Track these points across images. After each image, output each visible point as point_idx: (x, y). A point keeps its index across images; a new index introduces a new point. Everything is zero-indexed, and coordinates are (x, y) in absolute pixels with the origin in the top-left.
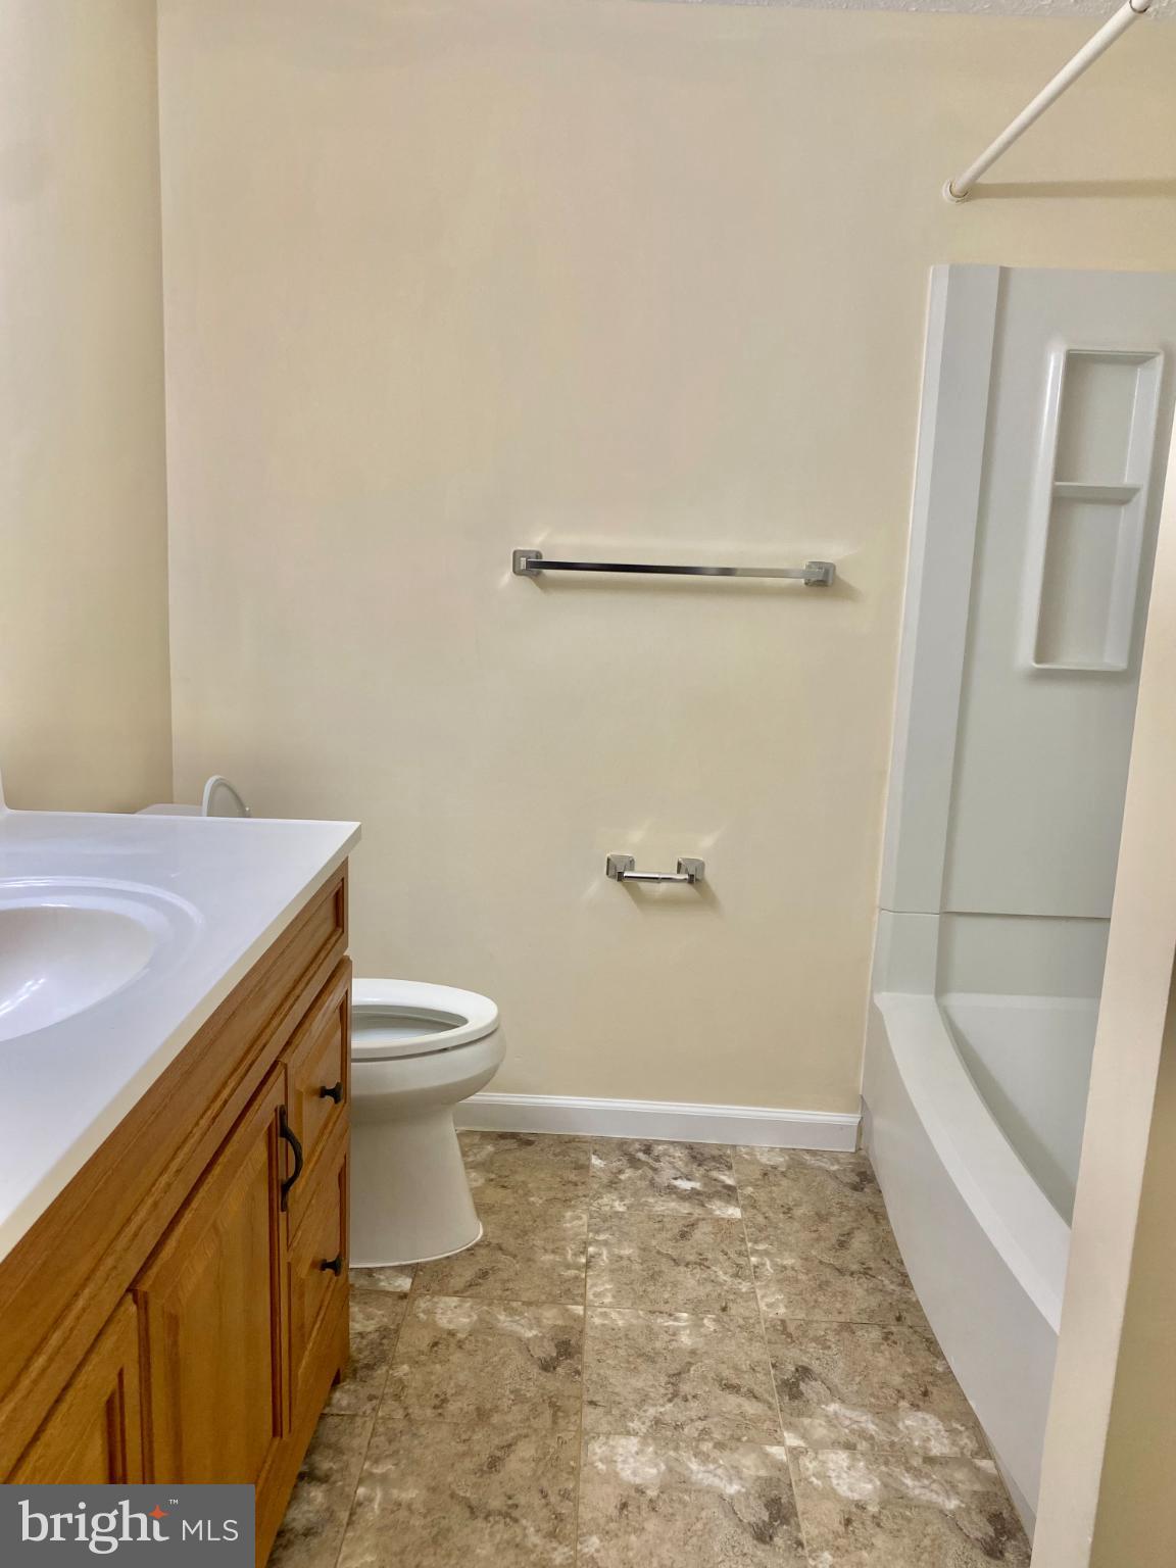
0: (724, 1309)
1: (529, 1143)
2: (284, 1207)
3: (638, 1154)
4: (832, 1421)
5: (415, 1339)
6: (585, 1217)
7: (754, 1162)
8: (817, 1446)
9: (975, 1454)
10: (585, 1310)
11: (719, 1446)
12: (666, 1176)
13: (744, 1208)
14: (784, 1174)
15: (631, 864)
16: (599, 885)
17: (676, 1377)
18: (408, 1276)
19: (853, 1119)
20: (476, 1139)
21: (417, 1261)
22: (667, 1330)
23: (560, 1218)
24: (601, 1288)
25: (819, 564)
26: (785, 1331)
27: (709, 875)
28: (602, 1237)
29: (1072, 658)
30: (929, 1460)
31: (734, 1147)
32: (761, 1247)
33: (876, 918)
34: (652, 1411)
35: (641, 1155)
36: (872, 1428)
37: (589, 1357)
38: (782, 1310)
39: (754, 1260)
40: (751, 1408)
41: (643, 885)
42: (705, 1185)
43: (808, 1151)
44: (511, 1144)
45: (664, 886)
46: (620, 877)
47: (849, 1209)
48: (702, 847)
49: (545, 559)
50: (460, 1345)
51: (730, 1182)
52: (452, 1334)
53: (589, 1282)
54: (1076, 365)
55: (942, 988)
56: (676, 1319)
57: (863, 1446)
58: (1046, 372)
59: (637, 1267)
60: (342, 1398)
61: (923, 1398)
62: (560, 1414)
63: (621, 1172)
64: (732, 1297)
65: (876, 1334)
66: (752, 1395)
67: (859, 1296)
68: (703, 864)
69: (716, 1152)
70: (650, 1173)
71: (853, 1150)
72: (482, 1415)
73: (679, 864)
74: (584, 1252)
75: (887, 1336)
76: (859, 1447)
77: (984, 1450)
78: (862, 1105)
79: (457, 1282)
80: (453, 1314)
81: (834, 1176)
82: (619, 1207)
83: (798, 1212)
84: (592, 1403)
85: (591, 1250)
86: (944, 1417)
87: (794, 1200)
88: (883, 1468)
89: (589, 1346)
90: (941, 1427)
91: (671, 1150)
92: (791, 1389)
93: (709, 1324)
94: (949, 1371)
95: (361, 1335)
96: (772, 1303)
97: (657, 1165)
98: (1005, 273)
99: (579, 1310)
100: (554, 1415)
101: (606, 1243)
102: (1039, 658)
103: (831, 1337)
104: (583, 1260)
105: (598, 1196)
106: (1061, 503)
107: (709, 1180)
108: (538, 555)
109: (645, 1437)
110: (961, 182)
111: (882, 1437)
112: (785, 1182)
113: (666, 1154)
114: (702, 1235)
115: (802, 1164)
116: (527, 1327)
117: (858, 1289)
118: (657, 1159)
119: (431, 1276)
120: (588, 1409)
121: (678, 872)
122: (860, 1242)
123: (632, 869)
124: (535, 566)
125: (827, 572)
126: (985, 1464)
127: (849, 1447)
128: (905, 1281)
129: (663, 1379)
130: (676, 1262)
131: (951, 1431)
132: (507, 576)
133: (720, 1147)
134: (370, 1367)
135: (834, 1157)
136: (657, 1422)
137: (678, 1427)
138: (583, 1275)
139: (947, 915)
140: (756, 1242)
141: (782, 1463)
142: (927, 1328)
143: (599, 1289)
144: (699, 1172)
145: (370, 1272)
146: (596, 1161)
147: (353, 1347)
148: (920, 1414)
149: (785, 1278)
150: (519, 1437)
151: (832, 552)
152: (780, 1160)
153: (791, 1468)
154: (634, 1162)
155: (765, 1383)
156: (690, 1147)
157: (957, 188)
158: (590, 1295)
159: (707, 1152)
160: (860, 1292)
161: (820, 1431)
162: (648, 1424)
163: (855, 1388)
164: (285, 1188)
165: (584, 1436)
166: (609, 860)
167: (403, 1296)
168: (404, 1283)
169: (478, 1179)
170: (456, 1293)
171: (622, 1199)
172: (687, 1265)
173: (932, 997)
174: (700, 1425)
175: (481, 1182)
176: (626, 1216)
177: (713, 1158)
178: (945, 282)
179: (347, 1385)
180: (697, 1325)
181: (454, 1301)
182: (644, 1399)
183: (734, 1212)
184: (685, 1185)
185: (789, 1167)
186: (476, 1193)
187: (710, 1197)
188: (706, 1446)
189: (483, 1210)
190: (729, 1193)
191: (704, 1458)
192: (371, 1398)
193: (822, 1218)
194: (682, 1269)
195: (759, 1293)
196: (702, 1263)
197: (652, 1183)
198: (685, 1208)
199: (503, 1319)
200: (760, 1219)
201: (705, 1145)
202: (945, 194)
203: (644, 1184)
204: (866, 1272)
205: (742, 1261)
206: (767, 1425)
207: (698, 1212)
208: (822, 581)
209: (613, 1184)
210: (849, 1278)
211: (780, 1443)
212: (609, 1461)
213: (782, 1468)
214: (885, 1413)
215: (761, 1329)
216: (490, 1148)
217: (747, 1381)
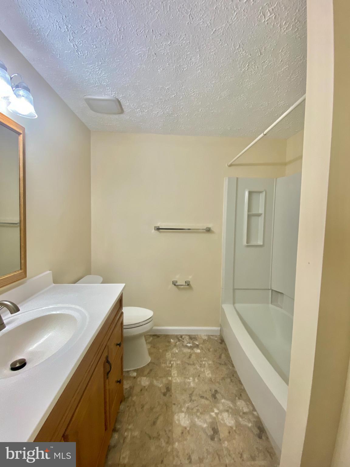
0: (199, 376)
1: (159, 337)
2: (108, 378)
3: (179, 338)
4: (223, 404)
5: (137, 390)
6: (170, 354)
7: (201, 338)
8: (221, 412)
9: (253, 411)
10: (172, 378)
11: (201, 413)
12: (185, 343)
13: (200, 350)
14: (207, 341)
15: (177, 282)
16: (171, 286)
17: (191, 395)
18: (136, 372)
19: (219, 328)
20: (149, 336)
21: (137, 368)
22: (188, 382)
23: (165, 355)
24: (174, 372)
25: (208, 228)
26: (211, 381)
27: (191, 283)
28: (174, 359)
29: (253, 243)
30: (244, 413)
31: (197, 335)
32: (205, 359)
33: (221, 290)
34: (187, 405)
35: (180, 338)
36: (231, 406)
37: (173, 391)
38: (210, 375)
39: (204, 363)
40: (207, 402)
41: (179, 286)
42: (193, 345)
43: (211, 335)
44: (155, 337)
45: (183, 286)
46: (175, 285)
47: (220, 349)
48: (190, 278)
49: (160, 228)
50: (146, 390)
51: (197, 343)
52: (145, 387)
53: (172, 371)
54: (250, 193)
55: (234, 303)
56: (190, 379)
57: (230, 411)
58: (245, 194)
59: (181, 366)
60: (122, 407)
61: (240, 397)
62: (168, 408)
63: (176, 343)
64: (200, 372)
65: (229, 380)
66: (207, 399)
67: (224, 371)
68: (189, 282)
69: (194, 337)
70: (182, 342)
71: (219, 334)
72: (151, 409)
73: (185, 282)
74: (170, 363)
75: (231, 380)
76: (229, 411)
77: (254, 410)
78: (221, 326)
79: (146, 373)
80: (144, 381)
81: (216, 341)
82: (177, 351)
83: (211, 350)
84: (174, 404)
85: (172, 362)
86: (245, 401)
87: (210, 347)
88: (235, 416)
89: (173, 388)
90: (245, 404)
91: (186, 336)
92: (214, 396)
93: (196, 380)
94: (244, 389)
95: (126, 389)
96: (208, 374)
97: (183, 340)
98: (237, 178)
99: (170, 378)
100: (167, 407)
101: (175, 360)
102: (247, 243)
103: (221, 381)
104: (170, 365)
105: (173, 348)
106: (249, 216)
107: (193, 343)
108: (159, 227)
109: (186, 412)
110: (230, 163)
111: (233, 408)
112: (208, 343)
113: (185, 337)
114: (193, 356)
115: (210, 338)
116: (159, 384)
117: (224, 368)
118: (183, 339)
119: (140, 372)
120: (173, 406)
121: (185, 283)
122: (223, 356)
123: (177, 283)
124: (158, 229)
125: (209, 229)
126: (255, 413)
127: (227, 411)
128: (233, 366)
129: (188, 396)
130: (189, 364)
131: (247, 404)
132: (153, 231)
133: (194, 335)
134: (128, 398)
135: (216, 336)
136: (188, 408)
137: (192, 409)
138: (171, 369)
139: (234, 290)
140: (204, 358)
141: (214, 417)
142: (239, 378)
143: (174, 373)
144: (191, 342)
145: (128, 372)
146: (172, 340)
147: (124, 392)
148: (240, 401)
149: (210, 367)
150: (159, 415)
151: (210, 226)
152: (206, 338)
153: (216, 418)
154: (179, 340)
155: (208, 395)
156: (189, 336)
157: (229, 165)
158: (172, 375)
159: (192, 337)
160: (225, 369)
161: (221, 407)
162: (186, 409)
163: (227, 394)
164: (108, 373)
165: (173, 414)
166: (173, 281)
167: (135, 378)
168: (135, 374)
169: (149, 346)
170: (145, 376)
171: (177, 349)
172: (191, 365)
173: (232, 305)
174: (197, 408)
175: (149, 347)
176: (178, 353)
177: (194, 338)
178: (227, 180)
179: (123, 403)
180: (194, 380)
181: (145, 378)
182: (185, 402)
183: (199, 351)
184: (189, 345)
185: (208, 339)
186: (149, 350)
187: (194, 347)
188: (198, 414)
189: (150, 354)
190: (197, 346)
191: (198, 417)
192: (128, 406)
193: (216, 351)
194: (190, 366)
195: (205, 371)
196: (194, 364)
197: (183, 345)
198: (189, 351)
199: (155, 382)
200: (204, 352)
201: (193, 335)
202: (227, 165)
203: (181, 345)
204: (225, 364)
205: (201, 363)
206: (210, 407)
207: (192, 351)
208: (208, 230)
209: (175, 346)
210: (222, 366)
211: (213, 411)
212: (179, 420)
213: (214, 418)
214: (233, 401)
215: (206, 381)
216: (151, 338)
217: (205, 395)
